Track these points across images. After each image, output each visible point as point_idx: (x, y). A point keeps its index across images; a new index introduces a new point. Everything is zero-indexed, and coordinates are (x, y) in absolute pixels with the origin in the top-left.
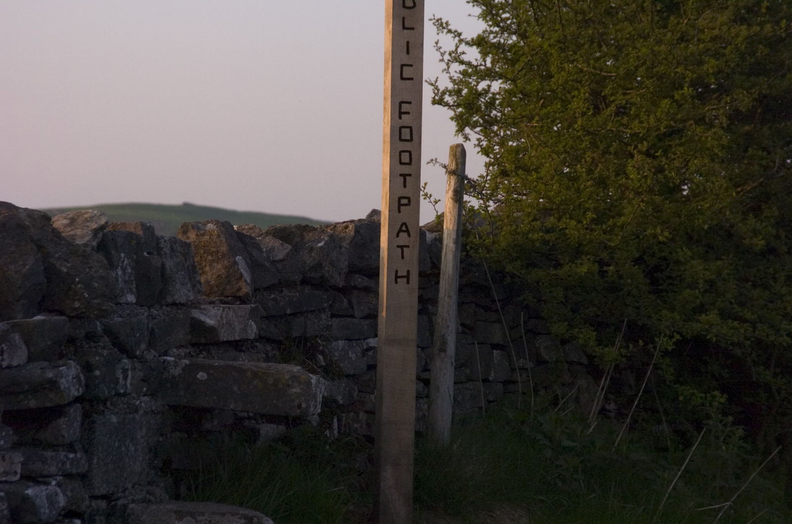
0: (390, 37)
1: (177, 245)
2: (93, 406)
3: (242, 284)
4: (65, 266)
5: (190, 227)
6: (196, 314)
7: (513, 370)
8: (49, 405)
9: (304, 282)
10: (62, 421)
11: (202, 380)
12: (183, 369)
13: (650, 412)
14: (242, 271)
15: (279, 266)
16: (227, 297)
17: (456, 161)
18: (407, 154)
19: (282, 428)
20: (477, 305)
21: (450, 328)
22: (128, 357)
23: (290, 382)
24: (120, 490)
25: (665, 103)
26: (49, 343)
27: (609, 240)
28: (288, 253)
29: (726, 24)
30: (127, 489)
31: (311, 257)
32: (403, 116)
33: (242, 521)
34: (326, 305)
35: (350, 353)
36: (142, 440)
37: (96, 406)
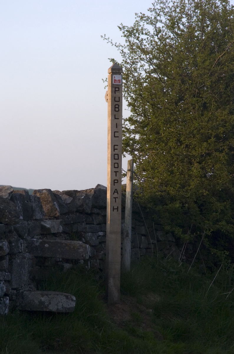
0: (110, 122)
1: (36, 198)
3: (57, 212)
5: (37, 192)
6: (43, 223)
7: (150, 244)
9: (77, 211)
11: (47, 247)
12: (40, 243)
14: (57, 207)
15: (69, 205)
16: (51, 217)
17: (131, 166)
19: (71, 265)
21: (129, 228)
22: (22, 239)
23: (79, 247)
24: (20, 287)
25: (205, 144)
27: (186, 195)
28: (72, 201)
29: (226, 115)
30: (22, 286)
31: (79, 202)
32: (115, 150)
33: (65, 297)
34: (84, 220)
35: (93, 237)
36: (27, 269)
37: (12, 256)
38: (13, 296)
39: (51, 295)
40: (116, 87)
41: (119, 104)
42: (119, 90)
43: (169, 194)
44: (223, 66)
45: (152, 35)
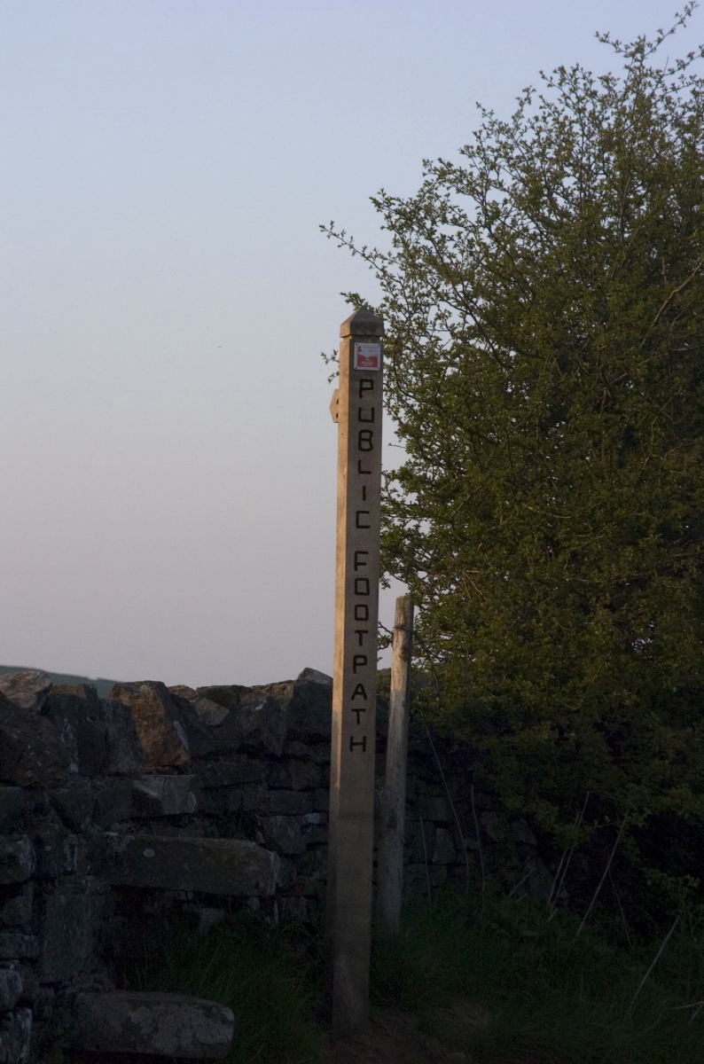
0: (344, 482)
1: (120, 710)
4: (16, 733)
5: (123, 689)
6: (138, 785)
7: (458, 851)
8: (6, 882)
10: (18, 899)
11: (149, 858)
12: (128, 846)
14: (181, 736)
15: (217, 732)
16: (164, 766)
17: (404, 613)
18: (364, 609)
19: (222, 913)
21: (399, 802)
22: (73, 833)
23: (247, 859)
24: (68, 977)
25: (629, 551)
27: (569, 703)
28: (226, 718)
29: (694, 465)
30: (73, 977)
31: (249, 721)
32: (360, 567)
33: (201, 1011)
34: (263, 776)
35: (289, 829)
36: (88, 924)
37: (44, 886)
38: (46, 1008)
39: (158, 1003)
40: (364, 378)
41: (371, 430)
42: (372, 388)
43: (518, 700)
44: (683, 320)
45: (473, 226)
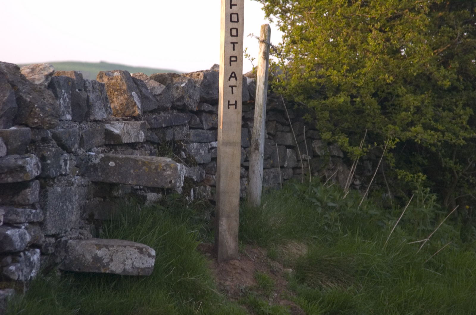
1: (96, 85)
2: (46, 181)
3: (135, 109)
4: (29, 97)
5: (104, 74)
6: (108, 127)
7: (299, 161)
8: (20, 180)
9: (173, 108)
10: (28, 190)
11: (112, 167)
12: (101, 160)
13: (380, 186)
14: (136, 101)
15: (158, 98)
16: (127, 116)
17: (265, 34)
19: (160, 195)
20: (277, 122)
21: (261, 136)
22: (67, 152)
23: (165, 168)
24: (63, 232)
26: (19, 144)
27: (357, 82)
28: (163, 91)
30: (67, 231)
31: (177, 92)
32: (233, 7)
33: (137, 250)
34: (186, 122)
35: (201, 150)
36: (76, 202)
37: (48, 182)
38: (49, 248)
39: (113, 246)
